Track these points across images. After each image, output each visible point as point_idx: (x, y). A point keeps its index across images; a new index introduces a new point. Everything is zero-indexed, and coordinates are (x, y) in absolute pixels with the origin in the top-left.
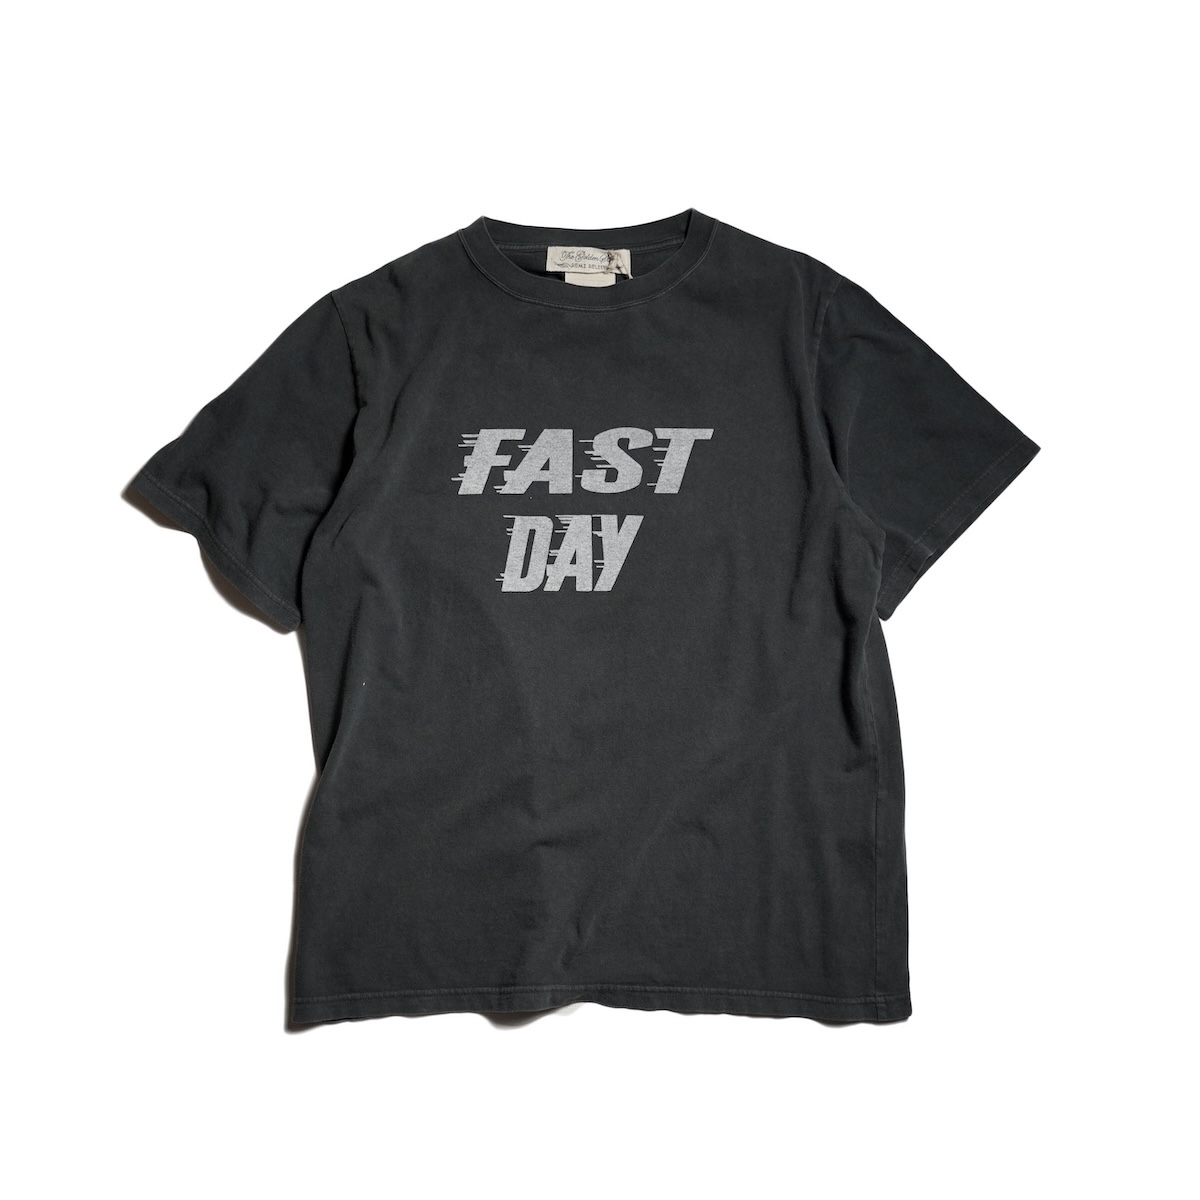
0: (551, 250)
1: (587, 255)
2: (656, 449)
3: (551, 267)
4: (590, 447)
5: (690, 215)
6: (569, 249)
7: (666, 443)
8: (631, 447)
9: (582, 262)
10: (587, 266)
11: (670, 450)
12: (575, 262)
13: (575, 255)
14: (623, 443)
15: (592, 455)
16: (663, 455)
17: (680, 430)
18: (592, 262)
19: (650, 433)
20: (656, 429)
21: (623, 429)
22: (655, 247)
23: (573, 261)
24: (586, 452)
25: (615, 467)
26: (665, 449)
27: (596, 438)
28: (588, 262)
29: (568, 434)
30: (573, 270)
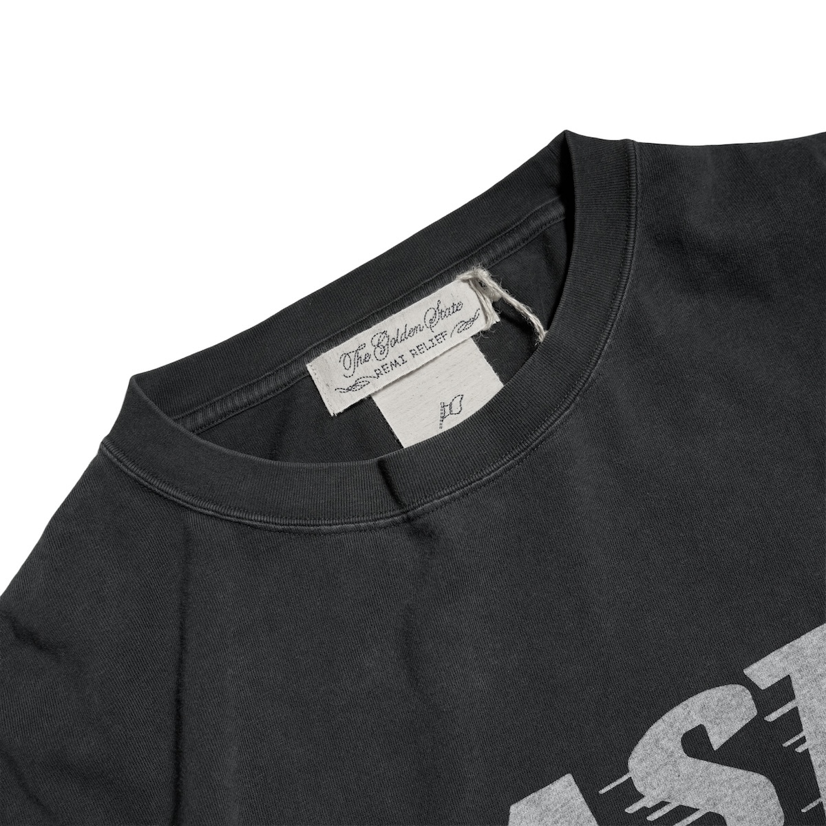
0: (314, 368)
1: (392, 334)
2: (772, 717)
3: (336, 404)
4: (630, 793)
5: (565, 145)
6: (350, 344)
7: (784, 690)
8: (717, 741)
9: (393, 355)
10: (408, 356)
11: (803, 699)
12: (377, 365)
13: (369, 349)
14: (696, 743)
15: (646, 811)
16: (793, 722)
17: (797, 643)
18: (412, 342)
19: (739, 688)
20: (747, 672)
21: (678, 711)
22: (517, 237)
23: (374, 364)
24: (631, 810)
25: (709, 809)
26: (789, 707)
27: (632, 763)
28: (403, 348)
29: (564, 790)
30: (385, 380)
